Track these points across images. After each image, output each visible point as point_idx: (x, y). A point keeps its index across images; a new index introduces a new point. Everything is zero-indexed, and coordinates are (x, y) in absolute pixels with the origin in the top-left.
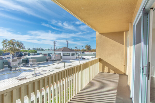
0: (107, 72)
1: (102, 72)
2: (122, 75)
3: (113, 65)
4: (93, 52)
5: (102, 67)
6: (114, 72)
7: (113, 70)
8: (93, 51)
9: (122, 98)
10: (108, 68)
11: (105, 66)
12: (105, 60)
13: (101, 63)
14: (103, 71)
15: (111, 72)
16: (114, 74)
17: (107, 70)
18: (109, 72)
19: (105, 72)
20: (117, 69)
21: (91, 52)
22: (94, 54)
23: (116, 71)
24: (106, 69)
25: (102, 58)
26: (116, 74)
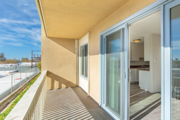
0: (58, 88)
1: (51, 90)
2: (74, 87)
3: (64, 78)
4: (11, 64)
5: (50, 82)
6: (66, 86)
7: (65, 84)
8: (8, 63)
9: (93, 110)
10: (58, 82)
11: (55, 81)
12: (55, 72)
13: (50, 77)
14: (52, 88)
15: (62, 87)
16: (66, 88)
17: (58, 85)
18: (60, 88)
19: (55, 88)
20: (69, 82)
21: (6, 63)
22: (11, 67)
23: (68, 84)
24: (56, 84)
25: (50, 71)
26: (68, 87)
